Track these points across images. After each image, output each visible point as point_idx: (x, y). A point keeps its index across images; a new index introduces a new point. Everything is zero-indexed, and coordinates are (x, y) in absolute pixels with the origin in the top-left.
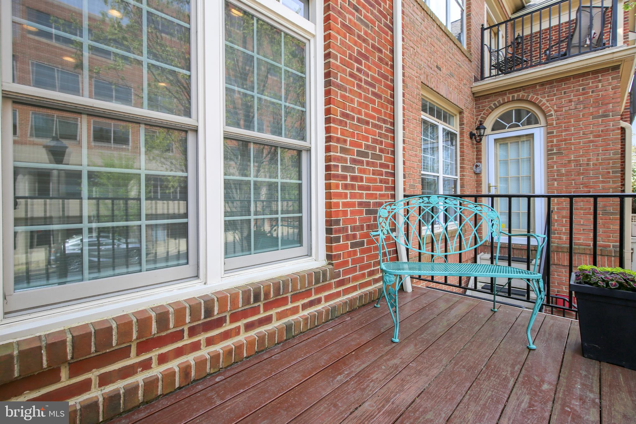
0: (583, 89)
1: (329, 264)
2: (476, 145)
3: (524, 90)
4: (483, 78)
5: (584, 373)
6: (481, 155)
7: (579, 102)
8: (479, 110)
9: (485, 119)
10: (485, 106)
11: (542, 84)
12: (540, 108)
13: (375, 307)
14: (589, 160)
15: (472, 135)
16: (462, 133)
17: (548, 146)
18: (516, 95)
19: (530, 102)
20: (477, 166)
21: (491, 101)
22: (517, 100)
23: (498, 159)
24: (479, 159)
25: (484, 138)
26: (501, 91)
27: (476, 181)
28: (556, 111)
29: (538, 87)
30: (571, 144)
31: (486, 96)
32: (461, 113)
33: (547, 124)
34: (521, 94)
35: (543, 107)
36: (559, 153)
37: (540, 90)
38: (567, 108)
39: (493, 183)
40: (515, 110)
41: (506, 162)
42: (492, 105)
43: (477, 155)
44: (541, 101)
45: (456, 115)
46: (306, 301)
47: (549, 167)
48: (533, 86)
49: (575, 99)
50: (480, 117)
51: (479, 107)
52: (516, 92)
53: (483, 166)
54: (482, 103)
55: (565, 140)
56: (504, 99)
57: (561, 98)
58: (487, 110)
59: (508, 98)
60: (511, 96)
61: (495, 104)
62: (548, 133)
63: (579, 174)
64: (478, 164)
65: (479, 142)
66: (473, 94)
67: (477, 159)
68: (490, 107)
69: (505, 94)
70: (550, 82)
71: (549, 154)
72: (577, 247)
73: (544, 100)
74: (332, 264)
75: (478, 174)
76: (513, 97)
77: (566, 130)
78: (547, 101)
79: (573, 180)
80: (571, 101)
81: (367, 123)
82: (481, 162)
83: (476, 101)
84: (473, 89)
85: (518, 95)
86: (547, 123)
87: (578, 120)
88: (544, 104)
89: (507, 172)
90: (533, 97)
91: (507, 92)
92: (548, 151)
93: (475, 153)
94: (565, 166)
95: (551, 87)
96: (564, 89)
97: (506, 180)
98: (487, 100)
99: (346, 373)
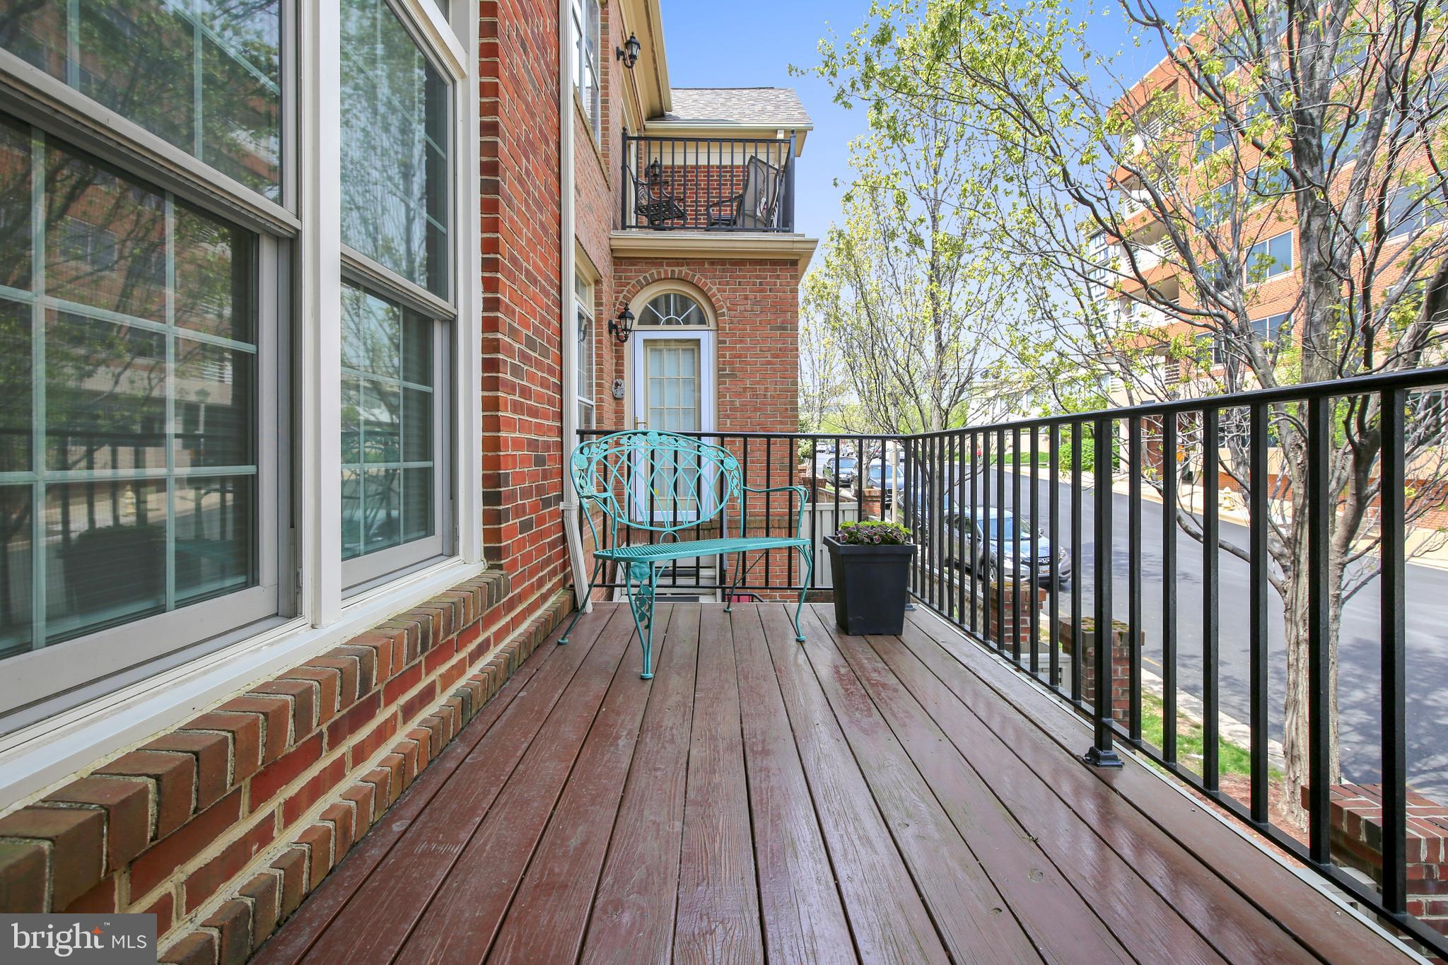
0: (761, 284)
1: (491, 568)
2: (616, 345)
3: (688, 264)
4: (624, 227)
5: (860, 649)
6: (622, 365)
7: (756, 303)
8: (620, 283)
9: (629, 300)
10: (630, 278)
11: (713, 262)
12: (708, 299)
13: (559, 644)
14: (766, 390)
15: (612, 327)
16: (599, 320)
17: (718, 362)
18: (677, 269)
19: (696, 287)
20: (617, 385)
21: (640, 271)
22: (678, 279)
23: (649, 376)
24: (619, 373)
25: (631, 335)
26: (656, 258)
27: (616, 413)
28: (729, 309)
29: (706, 266)
30: (747, 363)
31: (633, 261)
32: (597, 282)
33: (718, 328)
34: (685, 269)
35: (713, 300)
36: (732, 376)
37: (709, 271)
38: (742, 308)
39: (641, 419)
40: (675, 295)
41: (660, 382)
42: (641, 278)
43: (617, 364)
44: (710, 289)
45: (589, 285)
46: (472, 647)
47: (720, 395)
48: (700, 262)
49: (751, 295)
50: (621, 295)
51: (620, 278)
52: (678, 265)
53: (626, 383)
54: (625, 271)
55: (740, 356)
56: (659, 273)
57: (735, 291)
58: (633, 286)
59: (666, 272)
60: (670, 269)
61: (645, 278)
62: (720, 342)
63: (756, 410)
64: (619, 381)
65: (621, 341)
66: (612, 250)
67: (617, 371)
68: (639, 281)
69: (661, 265)
70: (722, 262)
71: (720, 376)
72: (752, 518)
73: (714, 289)
74: (500, 567)
75: (618, 400)
76: (673, 272)
77: (741, 342)
78: (719, 290)
79: (749, 418)
80: (746, 298)
81: (535, 282)
82: (622, 378)
83: (615, 264)
84: (613, 243)
85: (680, 272)
86: (718, 326)
87: (754, 329)
88: (714, 295)
89: (662, 402)
90: (700, 280)
91: (665, 261)
92: (719, 370)
93: (614, 361)
94: (738, 395)
95: (724, 271)
96: (738, 277)
97: (661, 412)
98: (633, 268)
99: (624, 733)
